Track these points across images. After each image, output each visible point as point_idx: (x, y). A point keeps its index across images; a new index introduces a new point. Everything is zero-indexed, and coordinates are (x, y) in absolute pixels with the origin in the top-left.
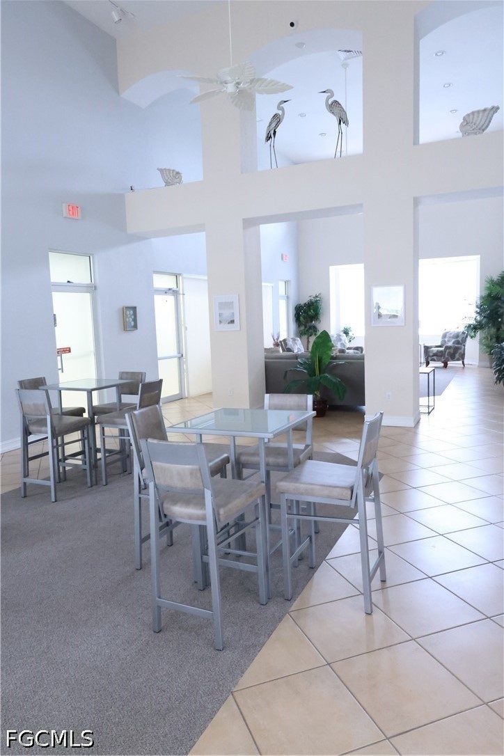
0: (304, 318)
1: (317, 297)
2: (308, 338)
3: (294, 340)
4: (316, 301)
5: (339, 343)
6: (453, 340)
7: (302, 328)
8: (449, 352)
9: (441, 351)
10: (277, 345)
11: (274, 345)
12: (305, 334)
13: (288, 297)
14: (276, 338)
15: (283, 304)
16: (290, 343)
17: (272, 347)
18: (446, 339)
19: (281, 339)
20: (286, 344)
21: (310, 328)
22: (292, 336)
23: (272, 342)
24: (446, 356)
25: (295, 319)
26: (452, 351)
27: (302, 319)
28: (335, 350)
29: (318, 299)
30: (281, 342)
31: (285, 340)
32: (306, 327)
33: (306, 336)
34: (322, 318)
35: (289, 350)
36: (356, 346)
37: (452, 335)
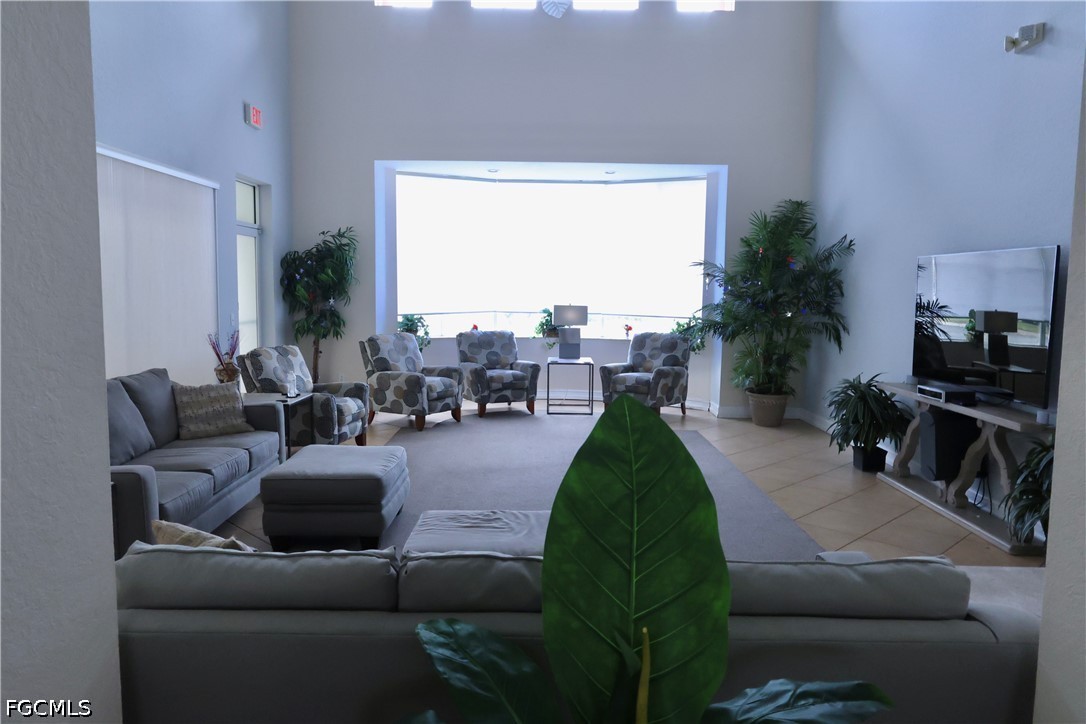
0: (307, 287)
1: (341, 235)
2: (316, 343)
3: (283, 353)
4: (340, 247)
5: (403, 359)
6: (664, 356)
7: (301, 315)
8: (665, 385)
9: (647, 382)
10: (227, 372)
11: (219, 372)
12: (309, 331)
13: (261, 231)
14: (224, 348)
15: (245, 250)
16: (272, 364)
17: (212, 380)
18: (646, 352)
19: (244, 348)
20: (259, 368)
21: (323, 315)
22: (273, 339)
23: (214, 362)
24: (659, 394)
25: (281, 291)
26: (669, 382)
27: (301, 291)
28: (396, 377)
29: (345, 241)
30: (241, 359)
31: (254, 355)
32: (310, 313)
33: (312, 338)
34: (356, 291)
35: (271, 386)
36: (443, 365)
37: (658, 344)
